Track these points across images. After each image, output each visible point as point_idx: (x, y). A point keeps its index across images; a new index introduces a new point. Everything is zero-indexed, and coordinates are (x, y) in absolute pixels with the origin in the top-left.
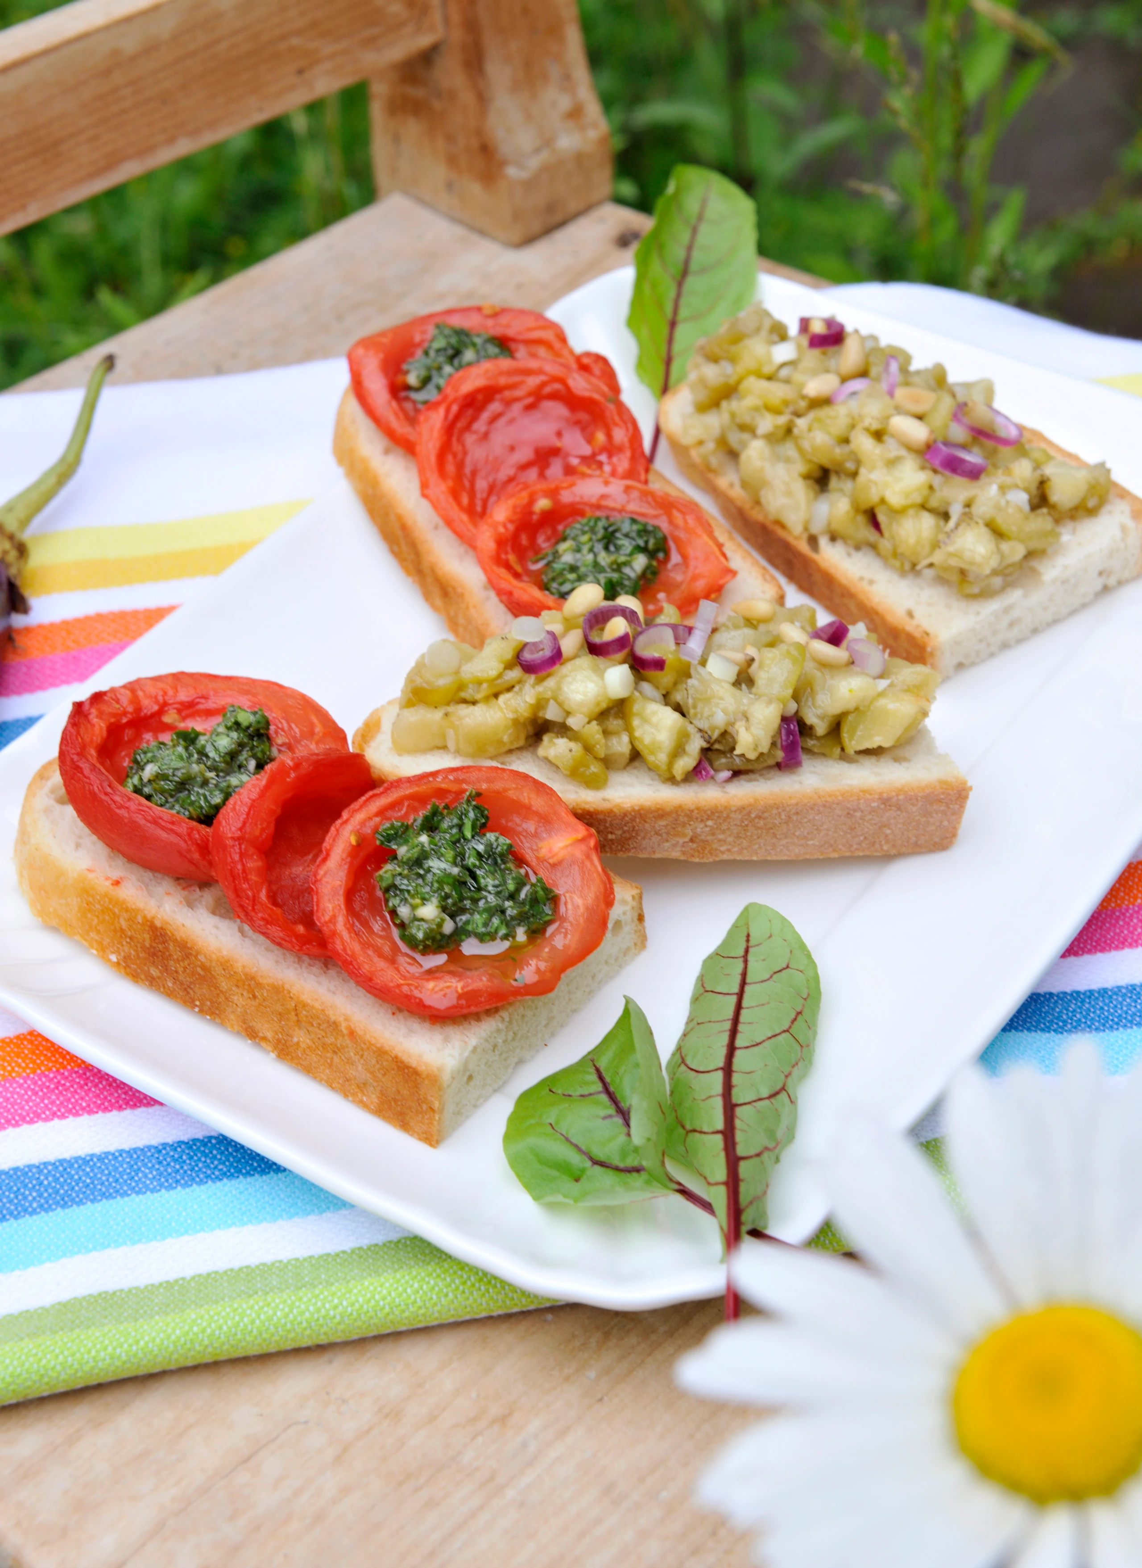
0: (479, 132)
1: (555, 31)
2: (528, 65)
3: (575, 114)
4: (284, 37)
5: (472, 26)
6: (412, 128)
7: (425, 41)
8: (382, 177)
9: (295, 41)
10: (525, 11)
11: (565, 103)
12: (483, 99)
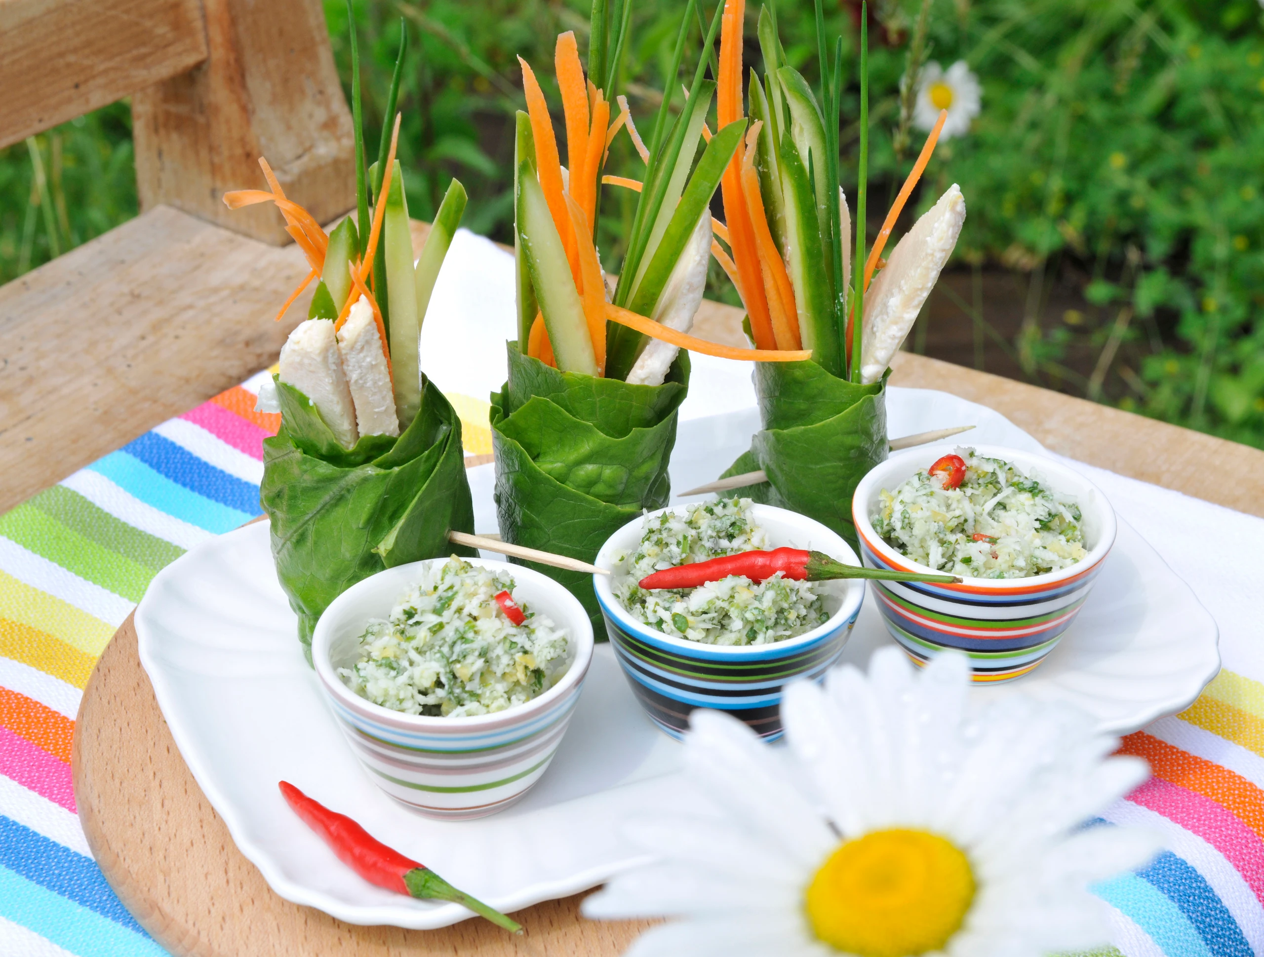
0: (243, 141)
1: (309, 50)
2: (286, 81)
3: (331, 124)
4: (61, 55)
5: (234, 45)
6: (176, 142)
7: (190, 60)
8: (145, 191)
9: (71, 58)
10: (281, 33)
11: (320, 115)
12: (246, 111)
